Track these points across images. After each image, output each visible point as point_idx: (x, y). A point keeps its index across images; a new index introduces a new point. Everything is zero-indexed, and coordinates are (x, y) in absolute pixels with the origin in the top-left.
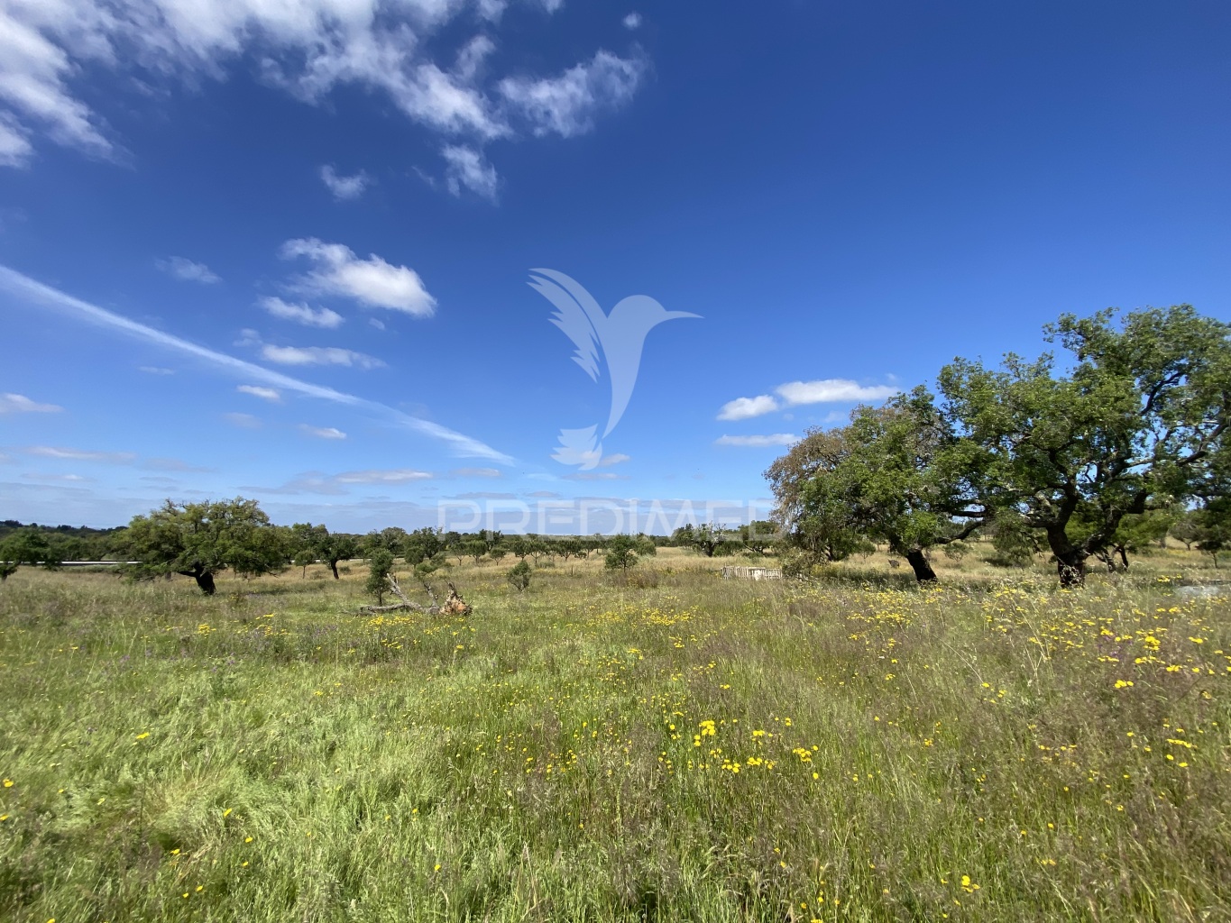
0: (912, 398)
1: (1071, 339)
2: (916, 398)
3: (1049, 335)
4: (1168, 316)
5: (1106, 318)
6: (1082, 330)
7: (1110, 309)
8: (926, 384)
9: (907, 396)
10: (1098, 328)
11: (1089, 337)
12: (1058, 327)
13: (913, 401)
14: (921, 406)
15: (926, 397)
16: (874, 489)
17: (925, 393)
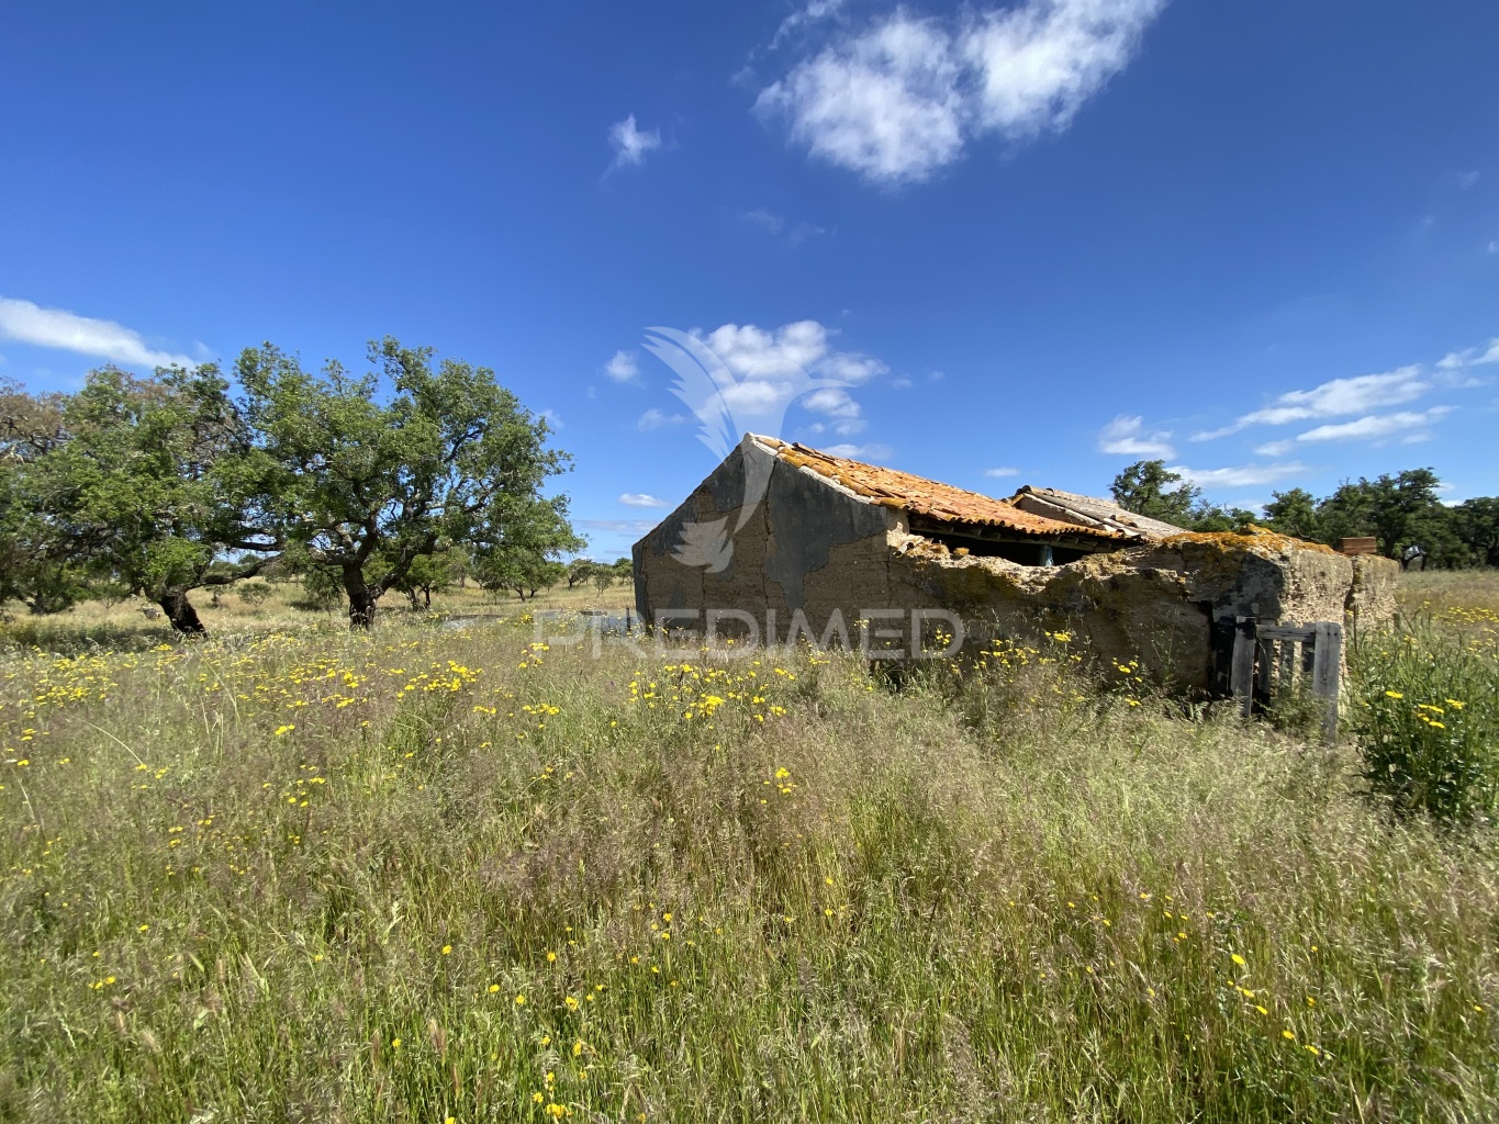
0: (196, 377)
1: (393, 367)
2: (201, 379)
3: (373, 354)
4: (475, 374)
5: (426, 356)
6: (404, 361)
7: (431, 349)
8: (219, 364)
9: (188, 373)
10: (418, 364)
11: (410, 371)
12: (382, 348)
13: (197, 382)
14: (209, 393)
15: (217, 382)
16: (99, 502)
17: (218, 377)
